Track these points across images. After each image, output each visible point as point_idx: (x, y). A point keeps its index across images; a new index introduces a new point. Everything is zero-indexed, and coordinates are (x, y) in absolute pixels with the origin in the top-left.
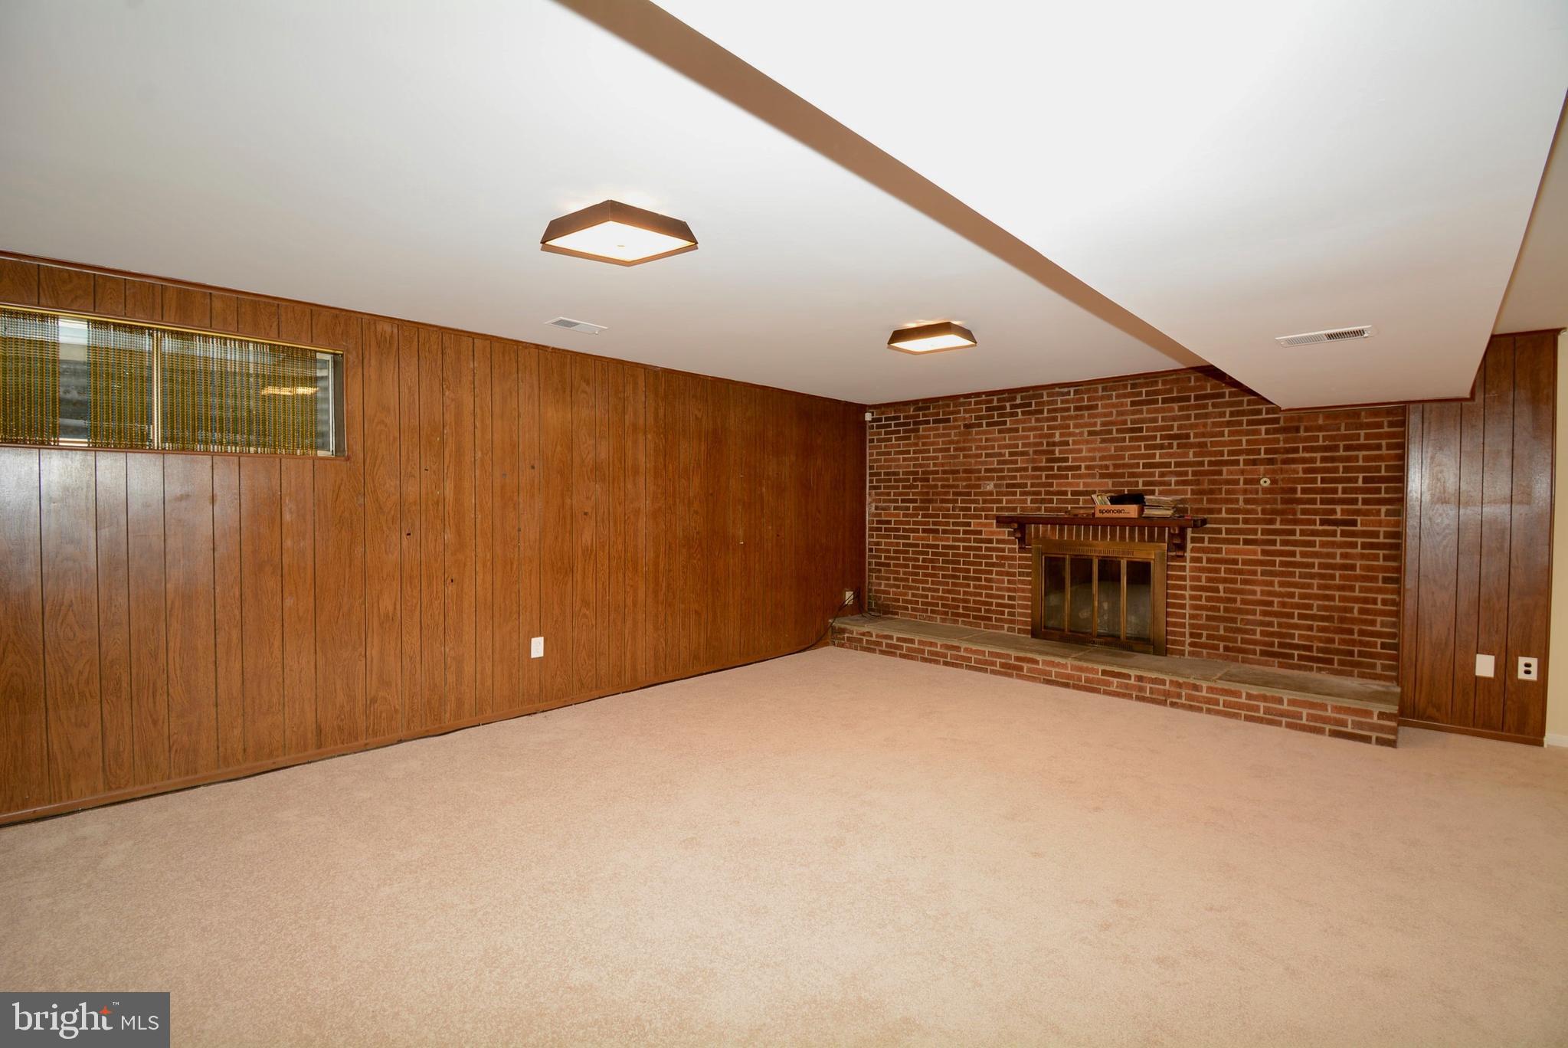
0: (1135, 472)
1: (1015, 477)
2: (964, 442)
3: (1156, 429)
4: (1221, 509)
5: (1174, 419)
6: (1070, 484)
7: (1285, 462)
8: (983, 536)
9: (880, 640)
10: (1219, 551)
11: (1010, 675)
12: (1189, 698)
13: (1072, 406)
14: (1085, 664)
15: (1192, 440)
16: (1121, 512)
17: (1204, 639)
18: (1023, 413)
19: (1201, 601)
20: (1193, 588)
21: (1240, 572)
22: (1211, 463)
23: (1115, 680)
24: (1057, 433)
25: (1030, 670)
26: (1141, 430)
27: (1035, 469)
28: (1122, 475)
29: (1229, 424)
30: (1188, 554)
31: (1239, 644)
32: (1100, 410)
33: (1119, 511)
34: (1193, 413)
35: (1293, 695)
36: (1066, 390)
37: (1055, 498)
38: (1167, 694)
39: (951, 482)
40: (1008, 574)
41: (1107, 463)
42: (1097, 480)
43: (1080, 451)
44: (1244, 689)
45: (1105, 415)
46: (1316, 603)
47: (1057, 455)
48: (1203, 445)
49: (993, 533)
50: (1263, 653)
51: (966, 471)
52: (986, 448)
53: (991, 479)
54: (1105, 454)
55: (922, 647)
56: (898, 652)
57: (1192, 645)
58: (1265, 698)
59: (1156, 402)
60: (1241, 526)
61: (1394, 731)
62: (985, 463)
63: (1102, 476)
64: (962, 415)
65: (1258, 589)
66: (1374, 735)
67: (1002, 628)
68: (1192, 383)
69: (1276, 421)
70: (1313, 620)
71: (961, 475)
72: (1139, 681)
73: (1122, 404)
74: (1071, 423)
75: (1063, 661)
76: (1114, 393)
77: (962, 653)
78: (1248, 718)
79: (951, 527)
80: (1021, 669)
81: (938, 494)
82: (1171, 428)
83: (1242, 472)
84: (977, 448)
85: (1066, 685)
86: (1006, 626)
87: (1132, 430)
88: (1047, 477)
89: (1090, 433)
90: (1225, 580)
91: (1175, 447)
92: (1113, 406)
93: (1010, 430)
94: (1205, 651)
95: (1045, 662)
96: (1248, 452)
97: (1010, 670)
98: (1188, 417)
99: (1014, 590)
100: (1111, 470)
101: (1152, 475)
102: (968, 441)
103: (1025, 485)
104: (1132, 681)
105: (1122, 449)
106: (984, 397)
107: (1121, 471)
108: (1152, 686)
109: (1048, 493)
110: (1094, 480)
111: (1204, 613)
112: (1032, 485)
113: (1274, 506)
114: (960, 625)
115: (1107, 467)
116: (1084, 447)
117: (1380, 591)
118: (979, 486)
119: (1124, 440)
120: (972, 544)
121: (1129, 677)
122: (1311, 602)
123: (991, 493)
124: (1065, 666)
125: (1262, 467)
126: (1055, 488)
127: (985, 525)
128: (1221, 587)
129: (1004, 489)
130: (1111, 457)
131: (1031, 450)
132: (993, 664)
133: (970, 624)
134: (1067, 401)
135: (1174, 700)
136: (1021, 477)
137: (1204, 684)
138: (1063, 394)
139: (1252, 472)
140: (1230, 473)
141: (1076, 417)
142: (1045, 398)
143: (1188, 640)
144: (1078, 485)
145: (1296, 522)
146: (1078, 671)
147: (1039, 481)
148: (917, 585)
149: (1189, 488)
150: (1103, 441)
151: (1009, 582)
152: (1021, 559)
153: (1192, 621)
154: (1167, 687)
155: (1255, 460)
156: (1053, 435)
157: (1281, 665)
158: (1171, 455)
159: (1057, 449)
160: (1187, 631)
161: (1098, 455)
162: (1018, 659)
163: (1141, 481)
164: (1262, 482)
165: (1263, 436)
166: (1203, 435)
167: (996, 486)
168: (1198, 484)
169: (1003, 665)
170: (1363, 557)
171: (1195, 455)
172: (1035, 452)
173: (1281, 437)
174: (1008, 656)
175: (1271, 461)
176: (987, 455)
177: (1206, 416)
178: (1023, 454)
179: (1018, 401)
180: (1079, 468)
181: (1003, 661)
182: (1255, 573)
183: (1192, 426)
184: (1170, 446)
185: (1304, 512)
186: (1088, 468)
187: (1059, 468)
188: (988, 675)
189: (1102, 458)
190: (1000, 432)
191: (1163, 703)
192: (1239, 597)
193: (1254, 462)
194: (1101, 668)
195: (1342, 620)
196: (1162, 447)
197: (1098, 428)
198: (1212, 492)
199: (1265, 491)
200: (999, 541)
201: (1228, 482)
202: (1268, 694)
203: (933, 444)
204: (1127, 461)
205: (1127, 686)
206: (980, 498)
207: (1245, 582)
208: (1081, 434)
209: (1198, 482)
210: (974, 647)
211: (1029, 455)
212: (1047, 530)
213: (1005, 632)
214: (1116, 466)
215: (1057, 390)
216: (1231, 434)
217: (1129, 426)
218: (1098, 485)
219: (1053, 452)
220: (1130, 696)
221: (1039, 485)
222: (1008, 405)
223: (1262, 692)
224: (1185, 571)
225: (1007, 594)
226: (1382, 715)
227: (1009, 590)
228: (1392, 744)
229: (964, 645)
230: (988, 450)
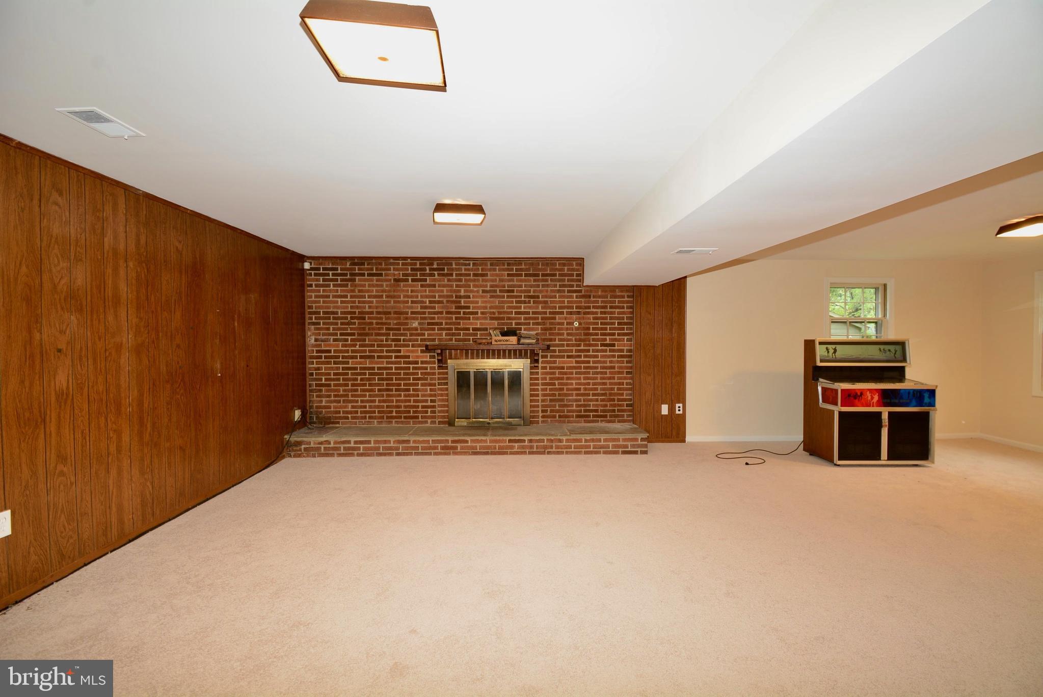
0: (510, 317)
1: (434, 318)
2: (394, 291)
3: (521, 291)
4: (556, 339)
5: (531, 286)
6: (471, 324)
7: (585, 313)
8: (411, 359)
9: (338, 446)
10: (555, 362)
11: (449, 454)
12: (557, 447)
13: (472, 273)
14: (498, 438)
15: (540, 299)
16: (508, 341)
17: (548, 413)
18: (439, 275)
19: (547, 391)
20: (543, 384)
21: (566, 373)
22: (550, 313)
23: (516, 445)
24: (462, 290)
25: (462, 448)
26: (513, 291)
27: (447, 313)
28: (503, 319)
29: (559, 291)
30: (540, 365)
31: (566, 413)
32: (489, 277)
34: (541, 283)
35: (605, 436)
36: (468, 262)
37: (462, 332)
38: (545, 447)
39: (384, 321)
40: (430, 385)
41: (494, 310)
42: (488, 321)
43: (477, 302)
44: (583, 437)
45: (492, 281)
46: (599, 387)
47: (463, 304)
48: (546, 302)
49: (418, 357)
50: (578, 416)
51: (395, 313)
52: (412, 297)
53: (416, 319)
54: (493, 305)
55: (377, 445)
56: (356, 452)
57: (543, 417)
58: (593, 440)
59: (521, 275)
60: (566, 348)
61: (646, 446)
62: (412, 307)
63: (492, 319)
64: (392, 272)
65: (574, 382)
66: (639, 450)
67: (426, 422)
68: (540, 267)
69: (580, 291)
70: (598, 396)
71: (392, 315)
72: (530, 443)
73: (502, 275)
74: (472, 284)
75: (484, 438)
76: (497, 267)
77: (412, 444)
78: (586, 453)
79: (385, 354)
80: (456, 448)
81: (374, 329)
82: (529, 291)
83: (566, 319)
84: (404, 297)
85: (487, 453)
86: (429, 421)
87: (508, 291)
88: (456, 318)
89: (484, 291)
90: (558, 379)
91: (532, 303)
92: (497, 275)
93: (429, 286)
94: (549, 419)
95: (472, 441)
96: (568, 307)
97: (448, 450)
98: (538, 286)
99: (435, 395)
100: (497, 315)
101: (520, 318)
102: (398, 291)
103: (441, 324)
104: (526, 443)
105: (503, 302)
106: (409, 261)
107: (502, 316)
108: (537, 444)
109: (457, 329)
110: (487, 321)
111: (549, 398)
112: (446, 324)
113: (580, 337)
114: (394, 425)
115: (494, 313)
116: (480, 300)
117: (625, 378)
118: (407, 324)
119: (503, 297)
120: (402, 365)
121: (524, 441)
122: (597, 386)
123: (416, 329)
124: (485, 441)
125: (575, 316)
126: (461, 326)
127: (412, 351)
128: (556, 382)
129: (426, 326)
130: (496, 307)
131: (445, 300)
132: (436, 448)
133: (402, 423)
134: (468, 270)
135: (549, 450)
136: (438, 318)
137: (564, 438)
138: (466, 265)
139: (570, 318)
140: (560, 319)
141: (474, 280)
142: (454, 266)
143: (541, 414)
144: (476, 324)
145: (590, 345)
146: (493, 443)
147: (451, 321)
148: (356, 399)
149: (540, 327)
150: (492, 297)
151: (431, 390)
152: (439, 373)
153: (542, 403)
154: (545, 443)
155: (571, 312)
156: (460, 291)
157: (586, 422)
158: (530, 308)
159: (462, 300)
160: (540, 409)
161: (489, 305)
162: (453, 442)
163: (514, 322)
164: (575, 323)
165: (575, 299)
166: (546, 297)
167: (419, 324)
168: (544, 325)
169: (442, 448)
170: (618, 362)
171: (542, 308)
172: (448, 301)
173: (583, 300)
174: (447, 441)
175: (579, 313)
176: (412, 302)
177: (548, 286)
178: (439, 302)
179: (435, 266)
180: (477, 313)
181: (443, 445)
182: (572, 373)
183: (541, 291)
184: (529, 302)
185: (594, 340)
186: (482, 313)
187: (464, 313)
188: (432, 457)
189: (491, 308)
190: (422, 286)
191: (543, 453)
192: (565, 387)
193: (571, 313)
194: (508, 438)
195: (610, 395)
196: (525, 302)
197: (488, 289)
198: (551, 329)
199: (577, 329)
200: (422, 362)
201: (559, 324)
202: (595, 438)
203: (368, 291)
204: (505, 310)
205: (523, 447)
206: (408, 332)
207: (568, 379)
208: (478, 291)
209: (544, 324)
210: (421, 439)
211: (443, 303)
212: (457, 354)
213: (429, 425)
214: (500, 313)
215: (462, 261)
216: (560, 297)
217: (506, 288)
218: (489, 324)
219: (460, 302)
220: (524, 453)
221: (450, 324)
222: (427, 268)
223: (592, 438)
224: (538, 375)
225: (429, 399)
226: (642, 439)
227: (431, 395)
228: (645, 452)
229: (412, 438)
230: (413, 298)
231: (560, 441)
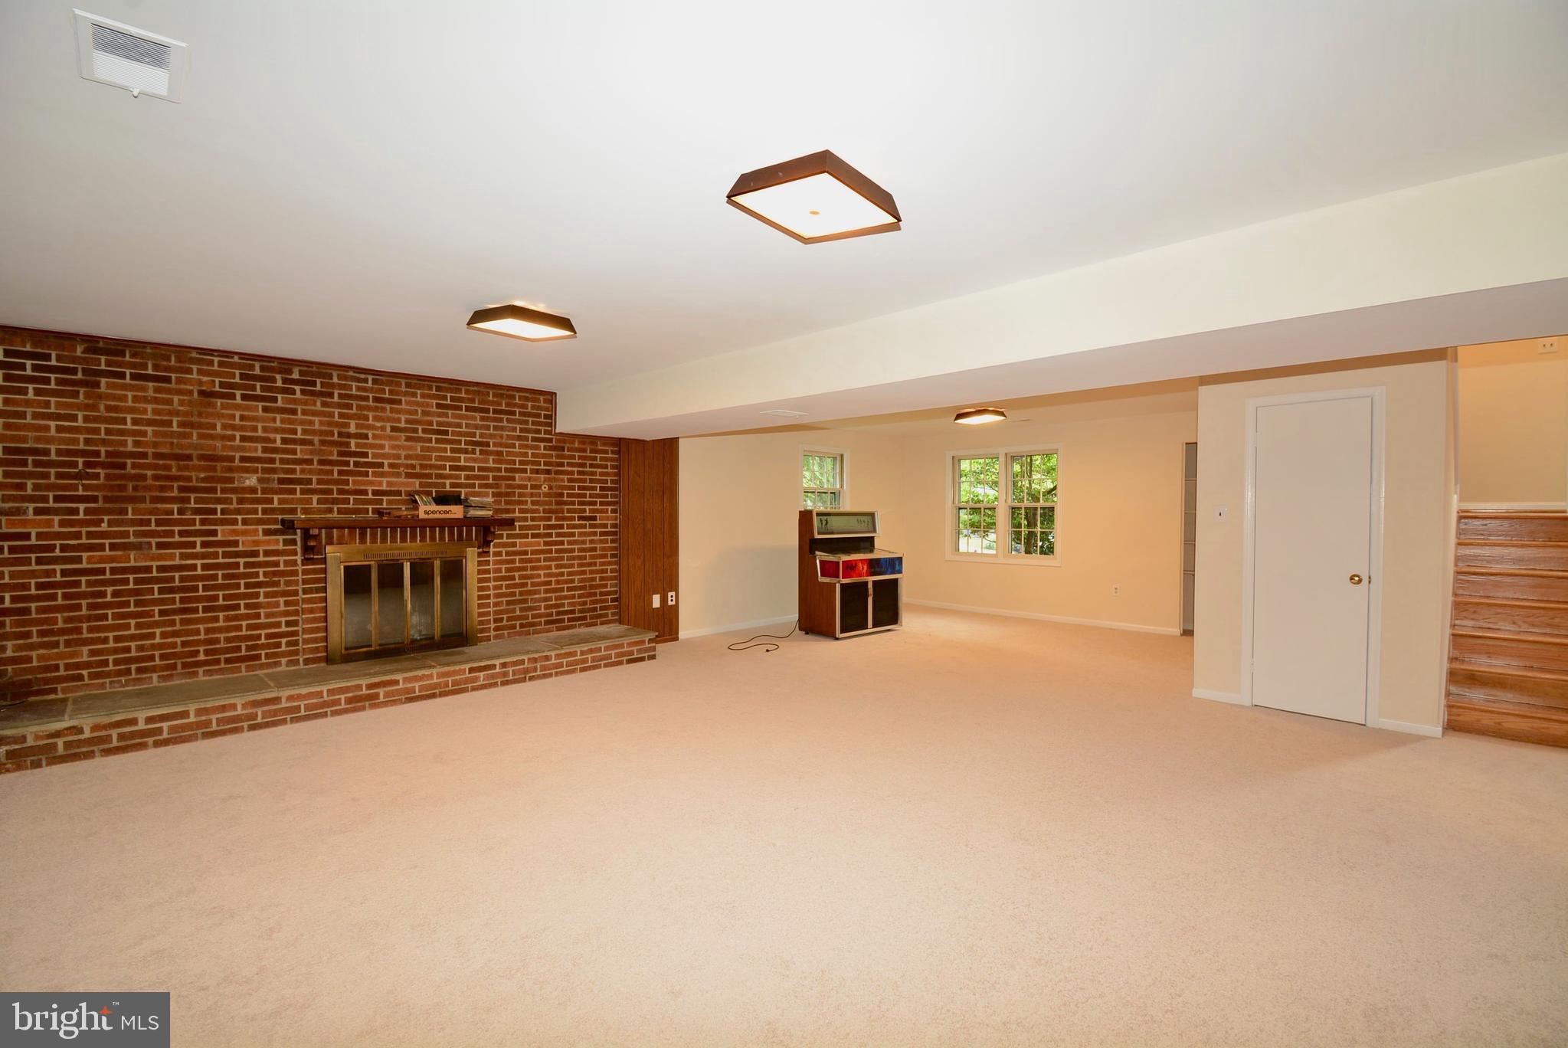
0: (442, 474)
1: (293, 471)
2: (200, 415)
3: (460, 434)
4: (515, 509)
5: (476, 427)
6: (371, 483)
7: (557, 472)
8: (241, 548)
9: (103, 733)
10: (514, 545)
11: (363, 709)
12: (543, 668)
13: (371, 395)
14: (451, 668)
15: (491, 448)
16: (448, 512)
17: (505, 622)
18: (303, 392)
19: (502, 589)
20: (496, 579)
21: (530, 561)
22: (507, 470)
23: (481, 674)
24: (353, 423)
25: (387, 695)
26: (446, 433)
27: (321, 462)
28: (429, 476)
29: (519, 438)
30: (492, 550)
31: (530, 620)
32: (404, 406)
33: (446, 512)
34: (492, 424)
36: (363, 376)
37: (352, 497)
38: (526, 671)
39: (174, 472)
40: (285, 594)
41: (413, 462)
42: (403, 480)
43: (382, 447)
45: (410, 412)
46: (577, 577)
47: (353, 448)
48: (499, 453)
49: (257, 543)
50: (547, 623)
51: (202, 457)
52: (242, 428)
53: (255, 471)
54: (410, 453)
55: (204, 718)
56: (150, 740)
57: (496, 629)
58: (591, 651)
59: (460, 408)
60: (530, 523)
61: (654, 649)
62: (243, 449)
63: (408, 475)
64: (195, 376)
65: (542, 572)
66: (646, 655)
67: (278, 664)
68: (491, 398)
69: (550, 441)
70: (575, 591)
71: (195, 462)
72: (503, 668)
73: (428, 405)
74: (371, 415)
75: (426, 672)
76: (419, 392)
77: (284, 704)
79: (177, 538)
80: (376, 696)
81: (149, 488)
82: (474, 435)
83: (530, 479)
84: (224, 427)
85: (433, 696)
86: (284, 660)
87: (438, 432)
88: (340, 473)
89: (393, 429)
90: (519, 569)
91: (478, 453)
92: (418, 404)
93: (282, 411)
94: (506, 632)
95: (406, 680)
96: (533, 463)
97: (359, 702)
98: (488, 428)
99: (296, 613)
100: (418, 470)
101: (458, 477)
102: (212, 415)
103: (309, 482)
104: (498, 670)
105: (428, 449)
106: (236, 359)
107: (427, 471)
108: (513, 668)
109: (341, 492)
110: (400, 480)
111: (504, 599)
112: (319, 482)
113: (551, 507)
114: (202, 678)
115: (413, 467)
116: (387, 443)
117: (609, 563)
118: (231, 480)
119: (430, 441)
120: (221, 560)
121: (494, 666)
122: (573, 577)
123: (253, 490)
124: (431, 676)
125: (542, 476)
126: (351, 487)
127: (245, 533)
128: (516, 574)
129: (275, 485)
130: (417, 457)
131: (316, 439)
132: (337, 702)
133: (221, 671)
134: (364, 389)
135: (531, 675)
136: (302, 471)
138: (359, 380)
139: (536, 479)
140: (521, 479)
141: (376, 409)
142: (335, 380)
143: (493, 626)
144: (380, 483)
145: (564, 519)
146: (444, 678)
147: (330, 477)
149: (491, 490)
150: (408, 439)
151: (287, 603)
152: (305, 572)
153: (495, 609)
154: (526, 665)
155: (537, 469)
156: (347, 425)
157: (558, 629)
158: (475, 460)
159: (353, 442)
160: (491, 618)
161: (403, 453)
162: (370, 686)
163: (448, 482)
164: (543, 488)
165: (542, 451)
166: (501, 445)
167: (259, 480)
168: (497, 488)
169: (349, 701)
170: (601, 541)
171: (494, 461)
172: (322, 442)
173: (553, 453)
174: (359, 687)
175: (548, 472)
176: (243, 439)
177: (502, 428)
178: (303, 442)
179: (295, 376)
180: (381, 465)
181: (350, 695)
182: (539, 560)
183: (491, 436)
184: (474, 451)
185: (569, 511)
186: (391, 465)
187: (356, 464)
188: (330, 720)
189: (407, 457)
190: (265, 409)
191: (523, 680)
192: (529, 581)
193: (537, 472)
194: (467, 667)
195: (591, 587)
196: (466, 451)
197: (403, 425)
198: (508, 494)
199: (546, 495)
200: (267, 553)
201: (520, 487)
202: (593, 647)
203: (132, 410)
204: (433, 462)
205: (493, 676)
206: (233, 496)
207: (533, 568)
208: (383, 428)
209: (497, 486)
210: (304, 691)
211: (313, 445)
212: (344, 535)
213: (283, 668)
214: (422, 466)
215: (351, 373)
216: (521, 446)
217: (435, 427)
218: (404, 484)
219: (348, 444)
220: (495, 685)
221: (328, 482)
222: (278, 377)
223: (589, 647)
224: (489, 565)
225: (283, 620)
226: (650, 641)
227: (286, 614)
228: (653, 657)
230: (247, 431)
231: (547, 658)
